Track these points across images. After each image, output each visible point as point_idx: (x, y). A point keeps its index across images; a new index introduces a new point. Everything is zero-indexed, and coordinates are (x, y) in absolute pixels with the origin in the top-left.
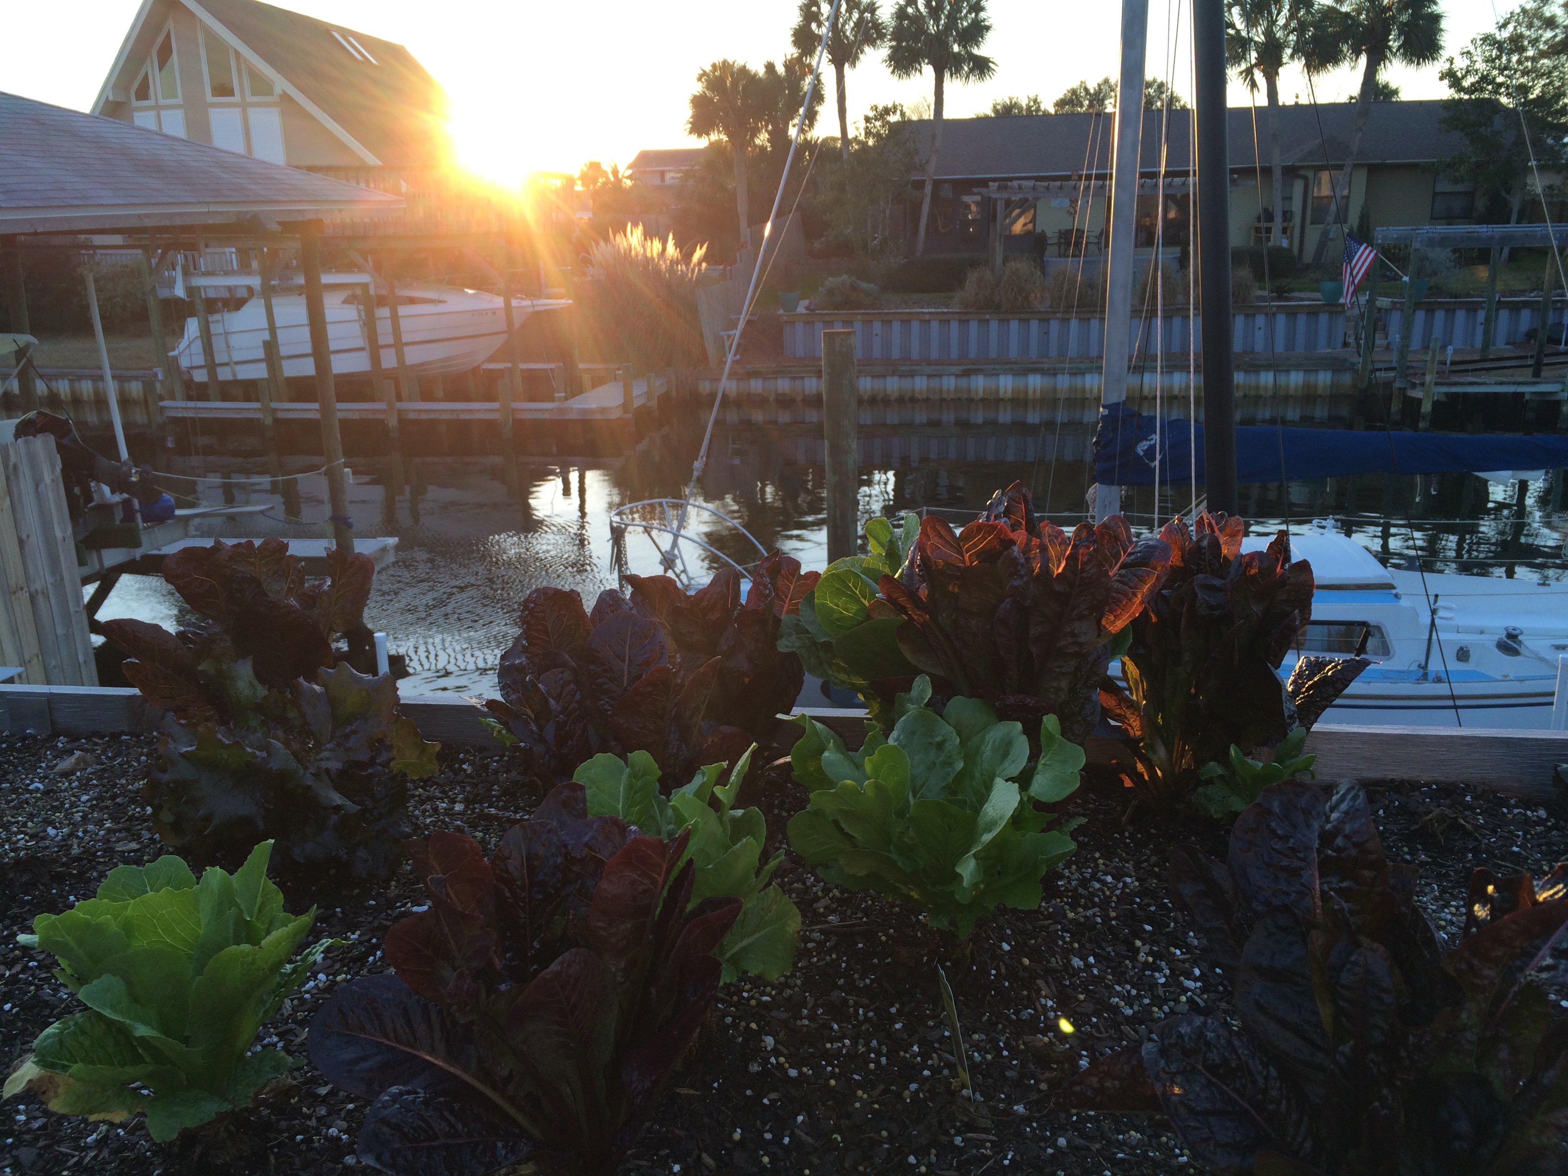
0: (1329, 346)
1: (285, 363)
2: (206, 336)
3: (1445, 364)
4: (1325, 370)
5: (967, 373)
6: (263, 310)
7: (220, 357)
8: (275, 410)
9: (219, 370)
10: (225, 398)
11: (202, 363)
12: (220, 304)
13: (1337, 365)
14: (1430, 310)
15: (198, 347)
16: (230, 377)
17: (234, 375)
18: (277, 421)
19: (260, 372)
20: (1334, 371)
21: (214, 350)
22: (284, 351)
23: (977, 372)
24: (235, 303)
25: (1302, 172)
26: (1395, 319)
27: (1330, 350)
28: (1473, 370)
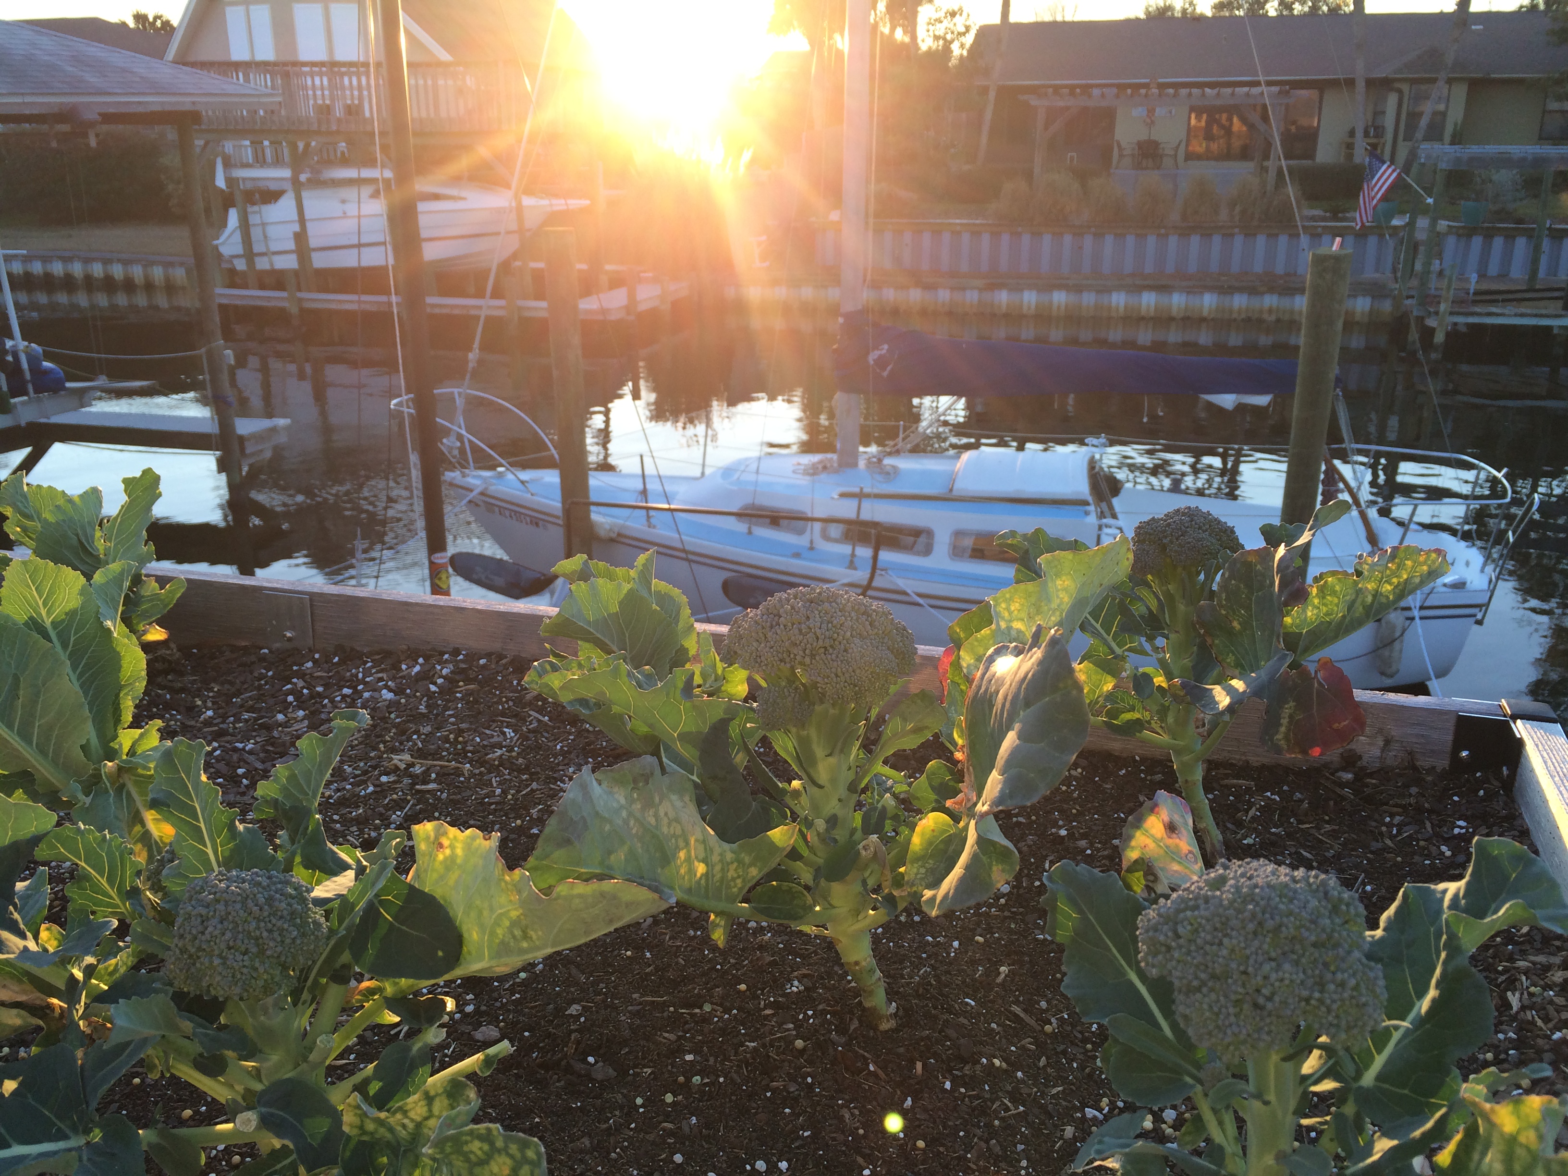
0: (1377, 270)
1: (314, 255)
2: (245, 226)
3: (1468, 294)
4: (1364, 296)
5: (993, 287)
6: (293, 203)
7: (257, 248)
8: (300, 300)
9: (257, 260)
10: (262, 287)
11: (241, 252)
12: (257, 196)
13: (1376, 291)
14: (1489, 235)
15: (237, 237)
16: (267, 267)
17: (272, 264)
18: (302, 310)
19: (289, 262)
20: (1373, 297)
21: (253, 239)
22: (313, 243)
23: (1000, 286)
24: (271, 196)
25: (1397, 85)
26: (1451, 242)
27: (1377, 275)
28: (1503, 301)
